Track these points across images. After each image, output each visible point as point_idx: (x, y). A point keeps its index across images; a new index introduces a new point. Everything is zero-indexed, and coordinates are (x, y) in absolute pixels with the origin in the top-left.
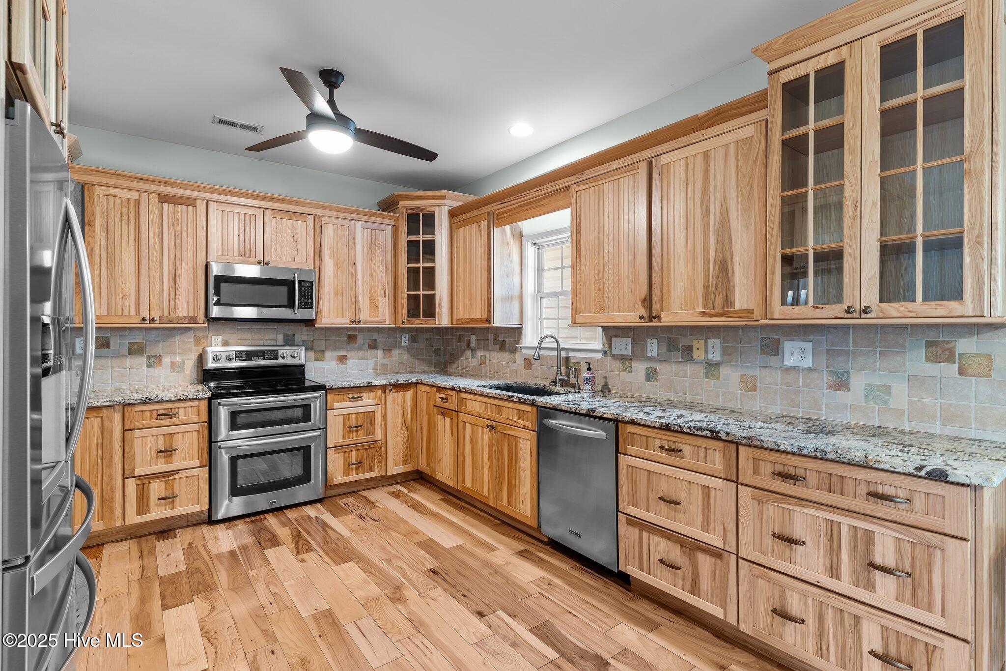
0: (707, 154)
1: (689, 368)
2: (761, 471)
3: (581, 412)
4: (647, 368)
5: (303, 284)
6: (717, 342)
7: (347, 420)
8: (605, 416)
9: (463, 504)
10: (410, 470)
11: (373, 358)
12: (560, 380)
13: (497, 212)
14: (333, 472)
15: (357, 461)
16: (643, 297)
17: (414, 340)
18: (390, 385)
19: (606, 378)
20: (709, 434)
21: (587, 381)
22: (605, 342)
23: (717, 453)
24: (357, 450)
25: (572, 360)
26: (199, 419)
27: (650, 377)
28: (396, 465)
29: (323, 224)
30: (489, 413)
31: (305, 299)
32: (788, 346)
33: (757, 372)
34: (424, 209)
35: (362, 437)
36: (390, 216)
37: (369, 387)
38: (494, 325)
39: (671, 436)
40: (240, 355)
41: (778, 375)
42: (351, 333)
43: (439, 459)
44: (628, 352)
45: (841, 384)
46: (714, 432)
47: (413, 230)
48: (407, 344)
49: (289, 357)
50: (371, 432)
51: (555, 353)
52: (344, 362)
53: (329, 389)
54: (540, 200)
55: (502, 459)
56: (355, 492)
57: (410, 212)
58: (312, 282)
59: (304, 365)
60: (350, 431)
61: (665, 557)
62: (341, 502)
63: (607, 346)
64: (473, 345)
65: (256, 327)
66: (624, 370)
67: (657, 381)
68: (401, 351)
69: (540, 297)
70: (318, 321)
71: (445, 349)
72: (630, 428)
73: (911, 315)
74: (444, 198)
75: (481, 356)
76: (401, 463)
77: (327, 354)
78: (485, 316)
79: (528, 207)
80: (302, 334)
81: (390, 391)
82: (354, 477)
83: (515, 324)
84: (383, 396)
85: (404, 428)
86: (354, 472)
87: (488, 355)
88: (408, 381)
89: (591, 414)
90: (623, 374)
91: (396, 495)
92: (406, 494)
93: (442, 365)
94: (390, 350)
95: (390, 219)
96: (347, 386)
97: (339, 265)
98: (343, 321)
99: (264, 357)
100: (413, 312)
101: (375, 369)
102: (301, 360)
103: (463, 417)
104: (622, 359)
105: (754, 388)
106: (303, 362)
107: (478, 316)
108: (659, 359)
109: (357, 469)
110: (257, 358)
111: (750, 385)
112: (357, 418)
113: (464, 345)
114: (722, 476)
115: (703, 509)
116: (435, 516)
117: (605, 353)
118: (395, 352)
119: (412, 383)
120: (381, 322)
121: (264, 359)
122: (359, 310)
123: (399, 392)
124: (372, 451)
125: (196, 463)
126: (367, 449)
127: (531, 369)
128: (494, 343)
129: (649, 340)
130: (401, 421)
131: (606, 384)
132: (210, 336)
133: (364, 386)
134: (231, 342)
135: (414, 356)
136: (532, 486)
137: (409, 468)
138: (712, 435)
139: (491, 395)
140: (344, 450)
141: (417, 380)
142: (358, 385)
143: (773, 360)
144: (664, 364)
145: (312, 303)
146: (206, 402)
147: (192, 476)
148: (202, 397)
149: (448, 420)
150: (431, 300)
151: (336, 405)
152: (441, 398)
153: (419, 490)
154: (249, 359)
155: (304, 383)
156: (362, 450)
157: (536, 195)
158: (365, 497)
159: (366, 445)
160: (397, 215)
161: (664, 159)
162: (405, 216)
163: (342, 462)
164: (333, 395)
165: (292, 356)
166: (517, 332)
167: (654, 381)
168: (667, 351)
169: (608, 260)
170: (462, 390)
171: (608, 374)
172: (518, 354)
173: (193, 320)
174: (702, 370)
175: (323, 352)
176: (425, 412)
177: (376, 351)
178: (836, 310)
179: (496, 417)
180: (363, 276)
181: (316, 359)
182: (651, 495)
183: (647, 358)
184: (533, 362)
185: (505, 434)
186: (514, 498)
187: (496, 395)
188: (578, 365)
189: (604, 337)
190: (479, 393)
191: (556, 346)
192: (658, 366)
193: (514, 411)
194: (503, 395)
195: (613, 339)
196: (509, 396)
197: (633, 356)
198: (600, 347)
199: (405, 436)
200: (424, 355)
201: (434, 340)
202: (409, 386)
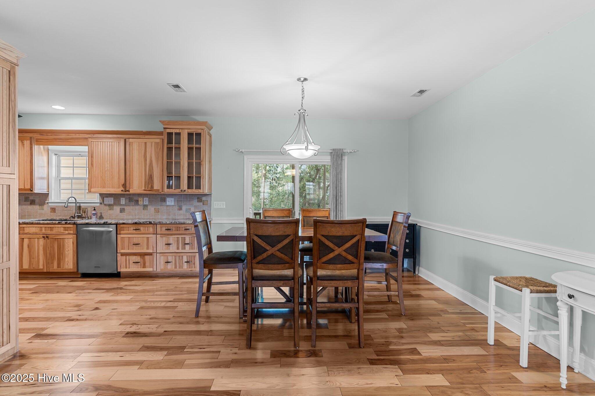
0: (146, 143)
1: (137, 207)
2: (162, 230)
4: (120, 208)
6: (147, 199)
8: (112, 223)
12: (77, 215)
13: (36, 138)
16: (123, 184)
19: (101, 213)
20: (149, 223)
21: (94, 214)
22: (101, 199)
23: (151, 228)
25: (82, 207)
27: (122, 211)
30: (43, 231)
32: (168, 199)
33: (159, 207)
38: (35, 192)
39: (137, 226)
41: (165, 208)
44: (112, 203)
45: (180, 209)
46: (150, 222)
51: (74, 205)
55: (53, 250)
61: (135, 261)
63: (102, 201)
66: (110, 210)
67: (125, 212)
69: (59, 179)
72: (122, 226)
73: (193, 192)
78: (28, 187)
79: (60, 140)
83: (45, 191)
89: (105, 223)
104: (109, 206)
105: (159, 212)
108: (125, 205)
111: (157, 211)
114: (152, 233)
115: (147, 244)
117: (101, 203)
127: (55, 212)
128: (25, 201)
129: (122, 198)
131: (101, 215)
136: (74, 256)
138: (150, 223)
139: (46, 223)
143: (164, 203)
144: (128, 206)
157: (66, 137)
161: (131, 140)
166: (46, 195)
167: (123, 213)
168: (129, 202)
169: (107, 170)
171: (102, 211)
172: (45, 207)
174: (142, 208)
178: (179, 190)
179: (49, 232)
182: (130, 245)
183: (121, 205)
184: (57, 209)
185: (55, 238)
186: (62, 264)
187: (50, 223)
188: (87, 208)
189: (100, 197)
190: (37, 223)
191: (75, 201)
192: (125, 207)
193: (62, 228)
194: (55, 222)
195: (105, 198)
196: (59, 222)
197: (115, 204)
198: (99, 201)
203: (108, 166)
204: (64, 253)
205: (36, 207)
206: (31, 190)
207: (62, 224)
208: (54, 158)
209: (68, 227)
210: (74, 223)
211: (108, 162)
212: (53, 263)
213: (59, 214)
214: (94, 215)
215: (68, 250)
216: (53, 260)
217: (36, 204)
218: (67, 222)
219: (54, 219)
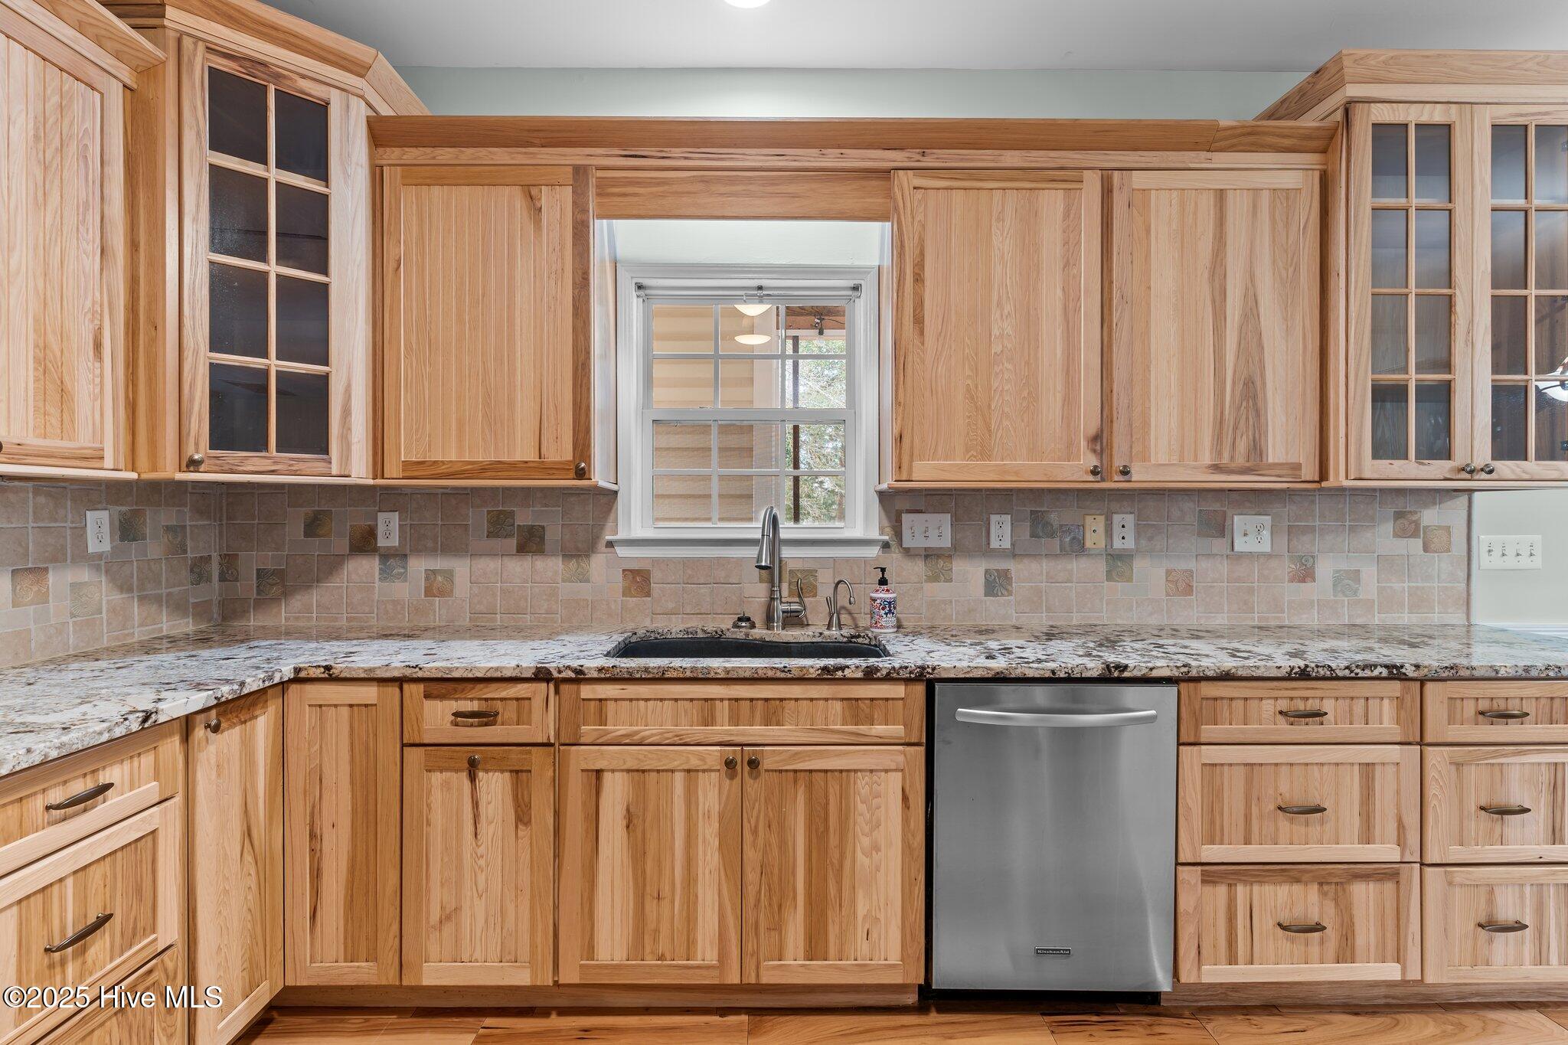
0: (1221, 195)
1: (1077, 566)
2: (1458, 716)
3: (1088, 674)
4: (987, 571)
6: (1130, 519)
7: (35, 922)
8: (1155, 674)
10: (267, 1001)
12: (783, 612)
13: (600, 174)
18: (214, 707)
20: (1385, 672)
21: (890, 608)
22: (886, 523)
23: (1386, 702)
25: (790, 566)
27: (995, 587)
28: (224, 1010)
30: (724, 725)
32: (1239, 522)
33: (1192, 565)
34: (282, 76)
35: (104, 964)
37: (142, 734)
38: (599, 483)
39: (1301, 688)
41: (1224, 567)
44: (946, 542)
45: (1305, 574)
46: (1395, 666)
47: (231, 134)
48: (106, 547)
50: (141, 926)
54: (774, 181)
57: (223, 63)
60: (50, 970)
61: (1285, 918)
63: (890, 532)
64: (388, 539)
66: (934, 578)
67: (1010, 594)
68: (85, 575)
71: (228, 559)
72: (1208, 690)
73: (1524, 475)
74: (359, 69)
75: (431, 574)
76: (240, 993)
78: (560, 453)
81: (210, 729)
84: (183, 758)
85: (249, 858)
87: (461, 568)
89: (1116, 674)
90: (929, 587)
93: (215, 609)
94: (38, 573)
95: (120, 55)
100: (236, 431)
103: (592, 758)
104: (927, 557)
105: (1189, 590)
108: (1013, 554)
111: (1182, 585)
112: (82, 894)
113: (342, 545)
114: (1398, 740)
115: (1362, 804)
117: (886, 546)
118: (59, 579)
119: (278, 685)
123: (231, 726)
127: (648, 595)
128: (492, 535)
129: (994, 518)
130: (238, 835)
135: (130, 590)
137: (262, 999)
139: (747, 674)
141: (298, 670)
142: (102, 739)
143: (1219, 545)
144: (1026, 561)
149: (495, 781)
152: (457, 714)
160: (162, 51)
161: (1139, 179)
162: (199, 73)
166: (602, 503)
167: (1003, 595)
168: (1032, 536)
174: (1101, 566)
182: (1255, 810)
183: (987, 552)
184: (656, 575)
185: (795, 771)
186: (833, 931)
187: (770, 674)
188: (812, 573)
189: (883, 513)
192: (1011, 565)
193: (838, 705)
194: (802, 668)
195: (906, 518)
196: (825, 669)
197: (957, 549)
198: (875, 534)
199: (250, 888)
200: (160, 582)
201: (192, 532)
202: (264, 697)
204: (847, 864)
205: (550, 567)
206: (581, 474)
208: (632, 303)
210: (921, 674)
212: (778, 927)
213: (671, 605)
214: (890, 611)
215: (876, 848)
216: (780, 907)
217: (548, 546)
218: (877, 669)
219: (660, 631)
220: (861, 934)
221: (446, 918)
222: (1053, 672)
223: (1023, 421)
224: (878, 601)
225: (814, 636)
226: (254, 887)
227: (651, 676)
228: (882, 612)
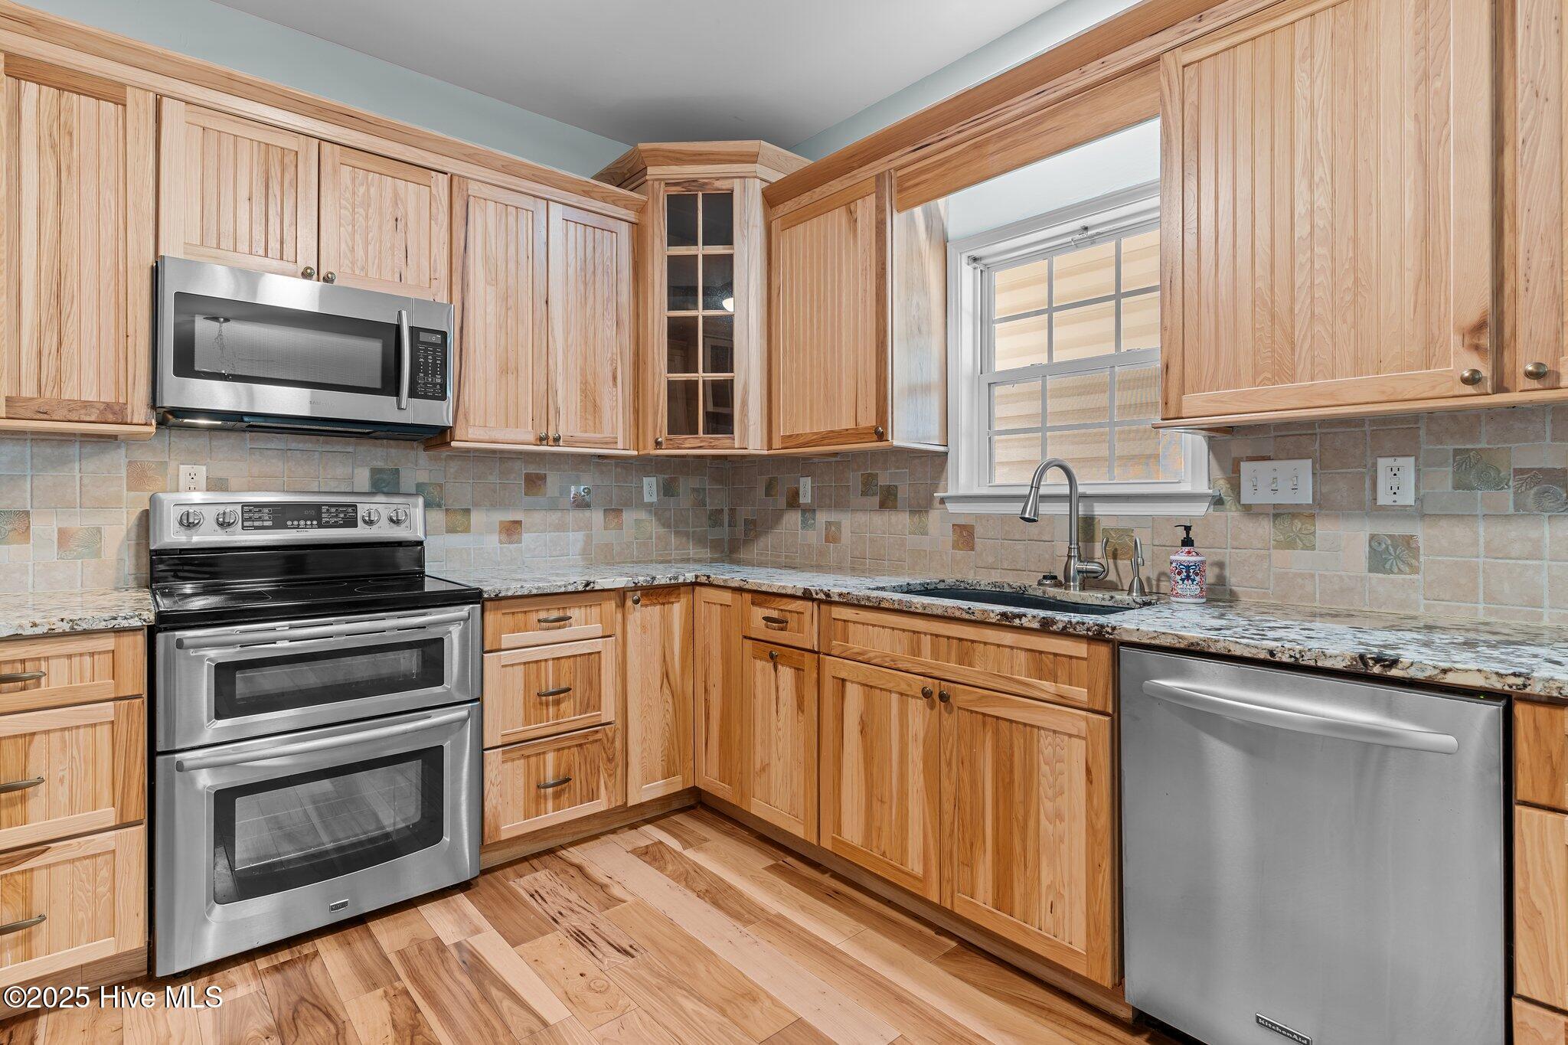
4: (1372, 537)
5: (423, 337)
7: (533, 677)
9: (826, 880)
10: (679, 788)
11: (580, 529)
12: (1079, 572)
13: (899, 173)
14: (500, 808)
15: (558, 776)
16: (1472, 317)
17: (668, 490)
18: (636, 588)
19: (1221, 565)
21: (1189, 573)
22: (1217, 473)
24: (559, 750)
25: (1102, 524)
26: (117, 686)
27: (1387, 560)
28: (648, 778)
29: (471, 199)
30: (926, 657)
31: (426, 374)
34: (706, 184)
35: (570, 716)
36: (626, 198)
37: (588, 593)
38: (896, 443)
40: (257, 516)
42: (532, 469)
43: (758, 766)
44: (1305, 496)
47: (680, 233)
48: (654, 499)
49: (384, 521)
50: (592, 703)
51: (1063, 508)
52: (515, 537)
53: (490, 599)
54: (1040, 121)
55: (973, 783)
56: (551, 852)
57: (675, 190)
58: (444, 335)
59: (420, 543)
60: (541, 704)
62: (522, 884)
63: (1222, 487)
64: (805, 498)
65: (301, 446)
66: (1289, 544)
67: (1415, 570)
68: (643, 515)
69: (990, 382)
70: (459, 433)
71: (732, 511)
74: (752, 158)
75: (829, 524)
76: (659, 775)
77: (477, 518)
78: (868, 420)
79: (1002, 144)
80: (417, 466)
81: (636, 602)
82: (551, 817)
83: (934, 443)
84: (619, 616)
85: (667, 691)
86: (550, 804)
87: (847, 521)
88: (676, 578)
89: (1377, 670)
90: (1278, 555)
91: (652, 855)
92: (680, 854)
93: (726, 546)
94: (618, 511)
95: (626, 207)
96: (535, 592)
97: (511, 302)
98: (520, 437)
99: (319, 519)
100: (682, 421)
101: (585, 552)
102: (413, 529)
103: (834, 667)
104: (1276, 516)
106: (420, 535)
107: (846, 423)
108: (1420, 512)
109: (557, 796)
110: (302, 523)
112: (557, 671)
113: (782, 502)
116: (777, 924)
117: (1218, 502)
118: (629, 517)
119: (685, 584)
120: (605, 443)
121: (320, 526)
122: (557, 411)
123: (654, 604)
124: (594, 749)
125: (108, 815)
126: (580, 745)
127: (973, 549)
128: (864, 493)
129: (1383, 463)
130: (659, 674)
131: (1221, 580)
132: (173, 464)
133: (577, 592)
134: (233, 483)
135: (669, 526)
137: (677, 784)
139: (939, 612)
140: (526, 752)
141: (697, 577)
142: (563, 590)
144: (1444, 523)
145: (444, 387)
146: (141, 639)
147: (94, 856)
148: (125, 624)
149: (786, 674)
150: (722, 394)
151: (507, 639)
152: (766, 619)
153: (706, 840)
154: (279, 524)
155: (422, 587)
156: (569, 748)
158: (580, 868)
159: (580, 736)
160: (644, 198)
162: (663, 202)
163: (521, 782)
164: (499, 615)
165: (391, 520)
166: (935, 462)
167: (1401, 572)
168: (1456, 487)
169: (1312, 234)
170: (836, 598)
171: (1227, 555)
172: (934, 516)
173: (116, 412)
175: (467, 511)
176: (716, 651)
177: (587, 513)
179: (951, 668)
180: (567, 332)
181: (451, 530)
183: (1377, 511)
184: (979, 531)
185: (984, 715)
186: (1018, 890)
187: (957, 614)
188: (1128, 532)
189: (1213, 462)
190: (896, 606)
191: (1066, 490)
192: (1420, 531)
193: (1022, 655)
194: (984, 611)
195: (1246, 467)
196: (1004, 615)
197: (1322, 506)
198: (1203, 488)
199: (667, 710)
200: (688, 524)
201: (709, 493)
202: (677, 592)
203: (1322, 201)
204: (1032, 823)
205: (901, 520)
206: (881, 437)
207: (1022, 629)
208: (966, 277)
209: (1056, 655)
210: (1100, 633)
211: (1321, 171)
212: (969, 864)
213: (991, 560)
214: (1188, 577)
215: (1059, 816)
216: (972, 845)
217: (899, 503)
218: (1053, 622)
219: (970, 582)
220: (1045, 905)
221: (763, 769)
222: (1272, 653)
223: (1345, 321)
224: (1174, 565)
225: (1103, 599)
226: (671, 710)
227: (871, 604)
228: (1178, 577)
